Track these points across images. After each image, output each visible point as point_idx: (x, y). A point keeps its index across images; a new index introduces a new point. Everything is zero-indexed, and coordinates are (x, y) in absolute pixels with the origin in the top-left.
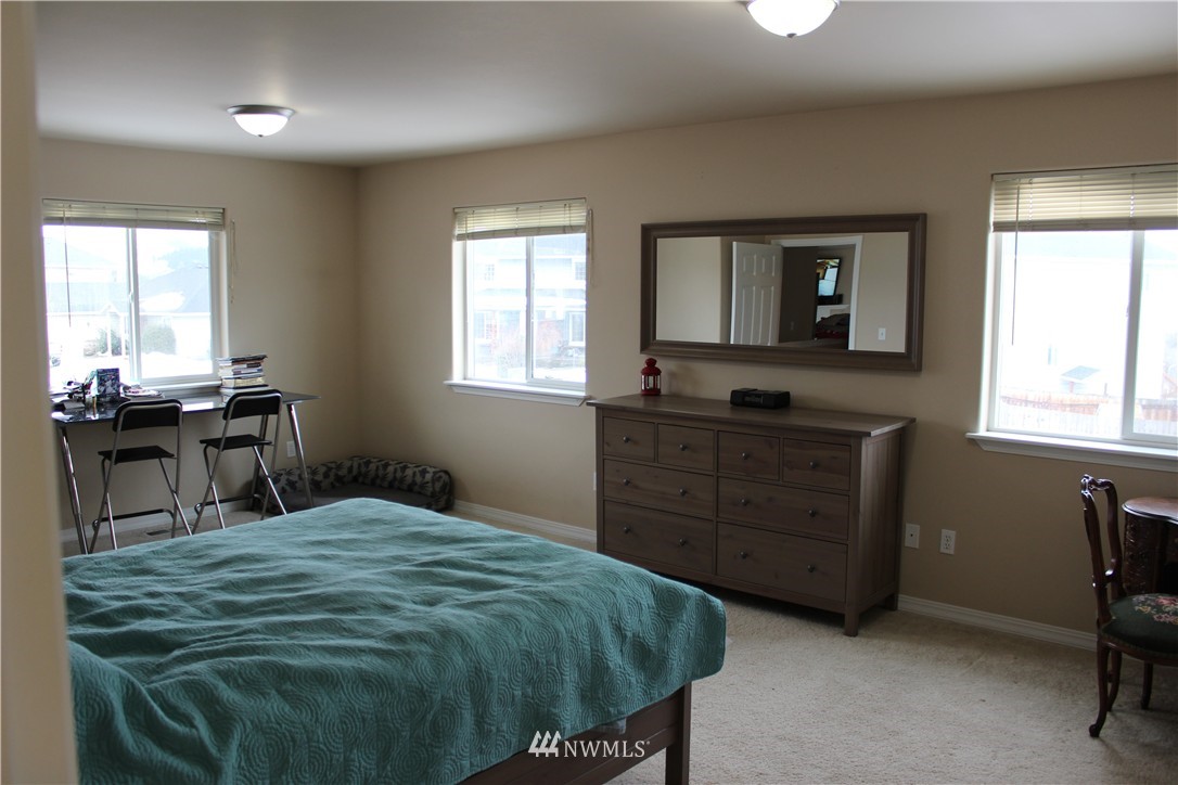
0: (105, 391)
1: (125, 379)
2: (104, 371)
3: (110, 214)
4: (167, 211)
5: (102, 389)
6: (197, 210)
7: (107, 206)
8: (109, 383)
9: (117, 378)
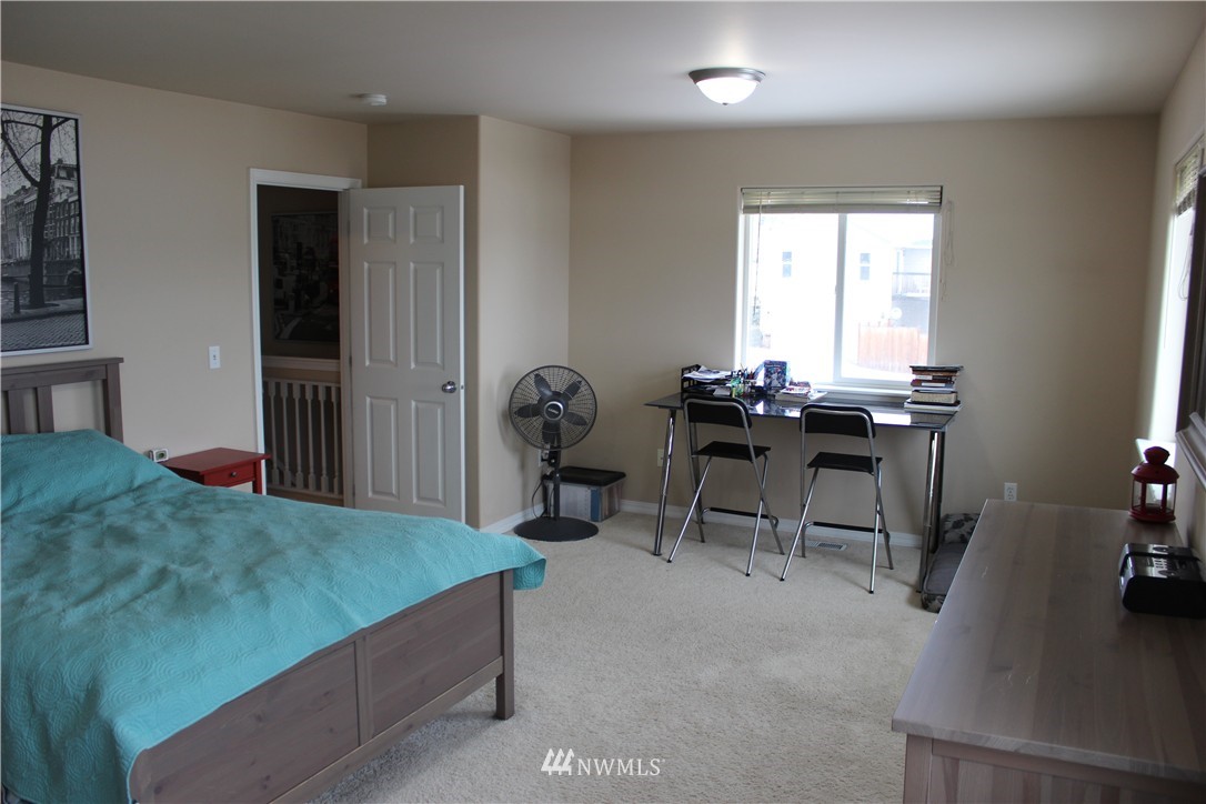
0: (770, 383)
1: (793, 374)
2: (771, 363)
3: (808, 200)
4: (873, 192)
5: (768, 381)
6: (909, 189)
7: (807, 191)
8: (775, 376)
9: (783, 372)
